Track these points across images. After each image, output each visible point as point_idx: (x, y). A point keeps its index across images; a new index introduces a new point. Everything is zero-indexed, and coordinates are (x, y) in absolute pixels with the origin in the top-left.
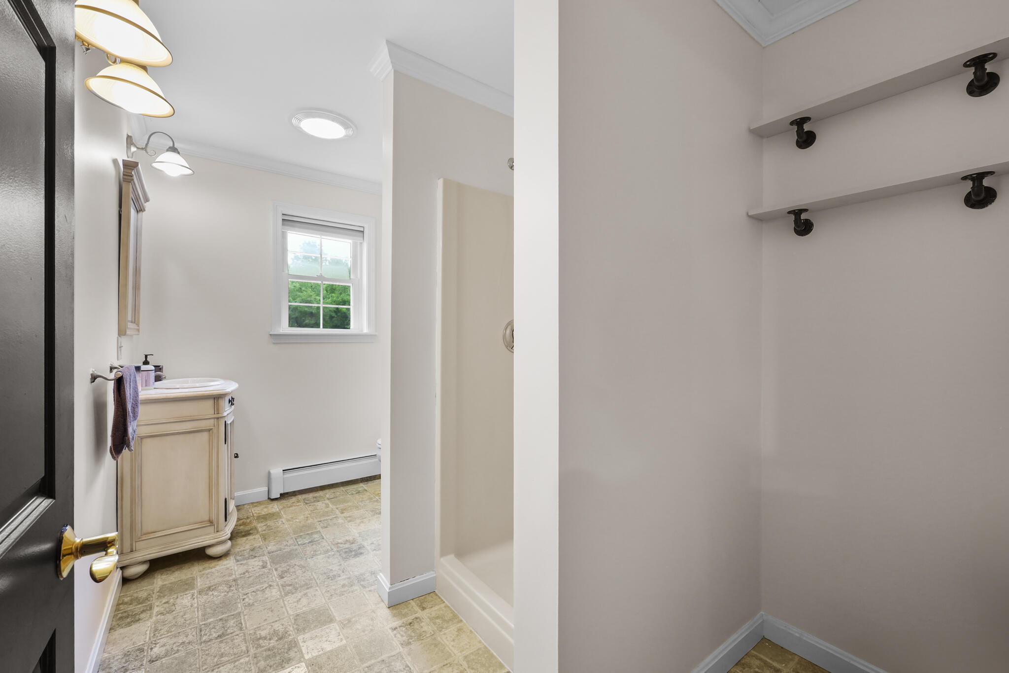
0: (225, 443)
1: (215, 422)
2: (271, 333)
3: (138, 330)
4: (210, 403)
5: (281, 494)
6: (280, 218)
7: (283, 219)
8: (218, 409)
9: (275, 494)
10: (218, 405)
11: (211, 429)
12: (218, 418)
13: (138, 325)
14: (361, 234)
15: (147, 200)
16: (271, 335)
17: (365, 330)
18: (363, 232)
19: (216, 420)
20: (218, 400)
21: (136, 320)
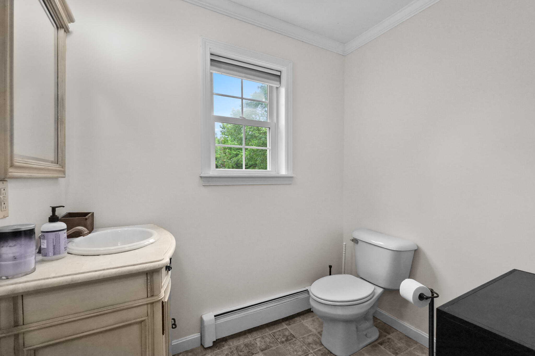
0: (163, 334)
1: (149, 311)
2: (202, 175)
3: (64, 172)
4: (141, 282)
5: (214, 342)
6: (209, 57)
7: (211, 59)
8: (152, 289)
9: (208, 343)
10: (152, 282)
11: (144, 321)
12: (152, 303)
13: (63, 166)
14: (278, 79)
15: (71, 20)
16: (201, 177)
17: (283, 172)
18: (279, 76)
19: (149, 306)
20: (152, 276)
21: (60, 160)
